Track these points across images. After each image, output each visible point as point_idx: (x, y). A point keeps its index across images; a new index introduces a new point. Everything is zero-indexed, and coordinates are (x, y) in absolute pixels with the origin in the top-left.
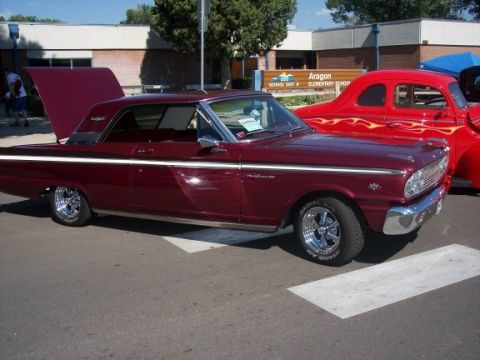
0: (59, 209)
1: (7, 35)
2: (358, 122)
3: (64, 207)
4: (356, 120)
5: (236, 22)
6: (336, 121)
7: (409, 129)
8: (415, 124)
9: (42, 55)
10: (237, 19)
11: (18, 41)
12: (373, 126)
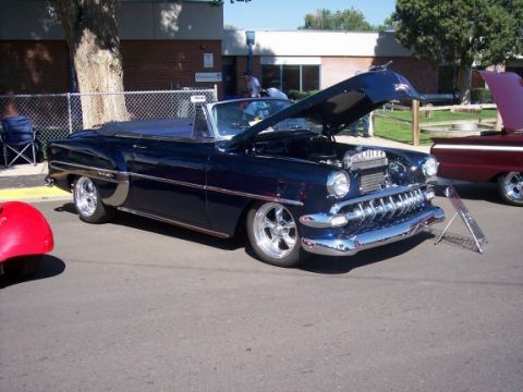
1: (244, 42)
5: (487, 29)
9: (273, 61)
10: (488, 26)
11: (254, 47)
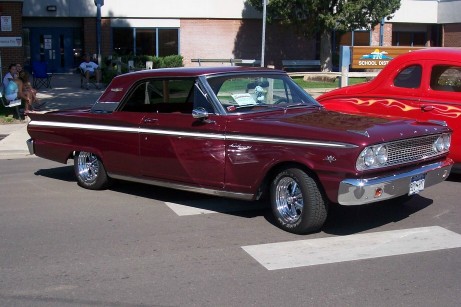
0: (81, 173)
2: (393, 103)
3: (86, 170)
4: (391, 101)
6: (371, 102)
7: (443, 113)
8: (450, 108)
12: (408, 108)
